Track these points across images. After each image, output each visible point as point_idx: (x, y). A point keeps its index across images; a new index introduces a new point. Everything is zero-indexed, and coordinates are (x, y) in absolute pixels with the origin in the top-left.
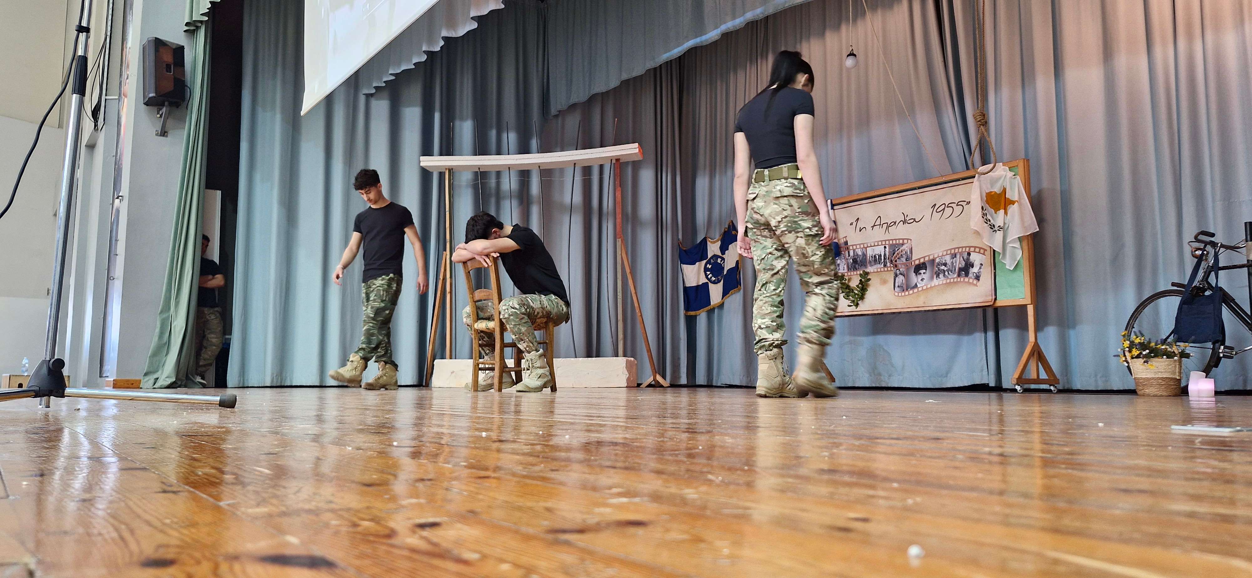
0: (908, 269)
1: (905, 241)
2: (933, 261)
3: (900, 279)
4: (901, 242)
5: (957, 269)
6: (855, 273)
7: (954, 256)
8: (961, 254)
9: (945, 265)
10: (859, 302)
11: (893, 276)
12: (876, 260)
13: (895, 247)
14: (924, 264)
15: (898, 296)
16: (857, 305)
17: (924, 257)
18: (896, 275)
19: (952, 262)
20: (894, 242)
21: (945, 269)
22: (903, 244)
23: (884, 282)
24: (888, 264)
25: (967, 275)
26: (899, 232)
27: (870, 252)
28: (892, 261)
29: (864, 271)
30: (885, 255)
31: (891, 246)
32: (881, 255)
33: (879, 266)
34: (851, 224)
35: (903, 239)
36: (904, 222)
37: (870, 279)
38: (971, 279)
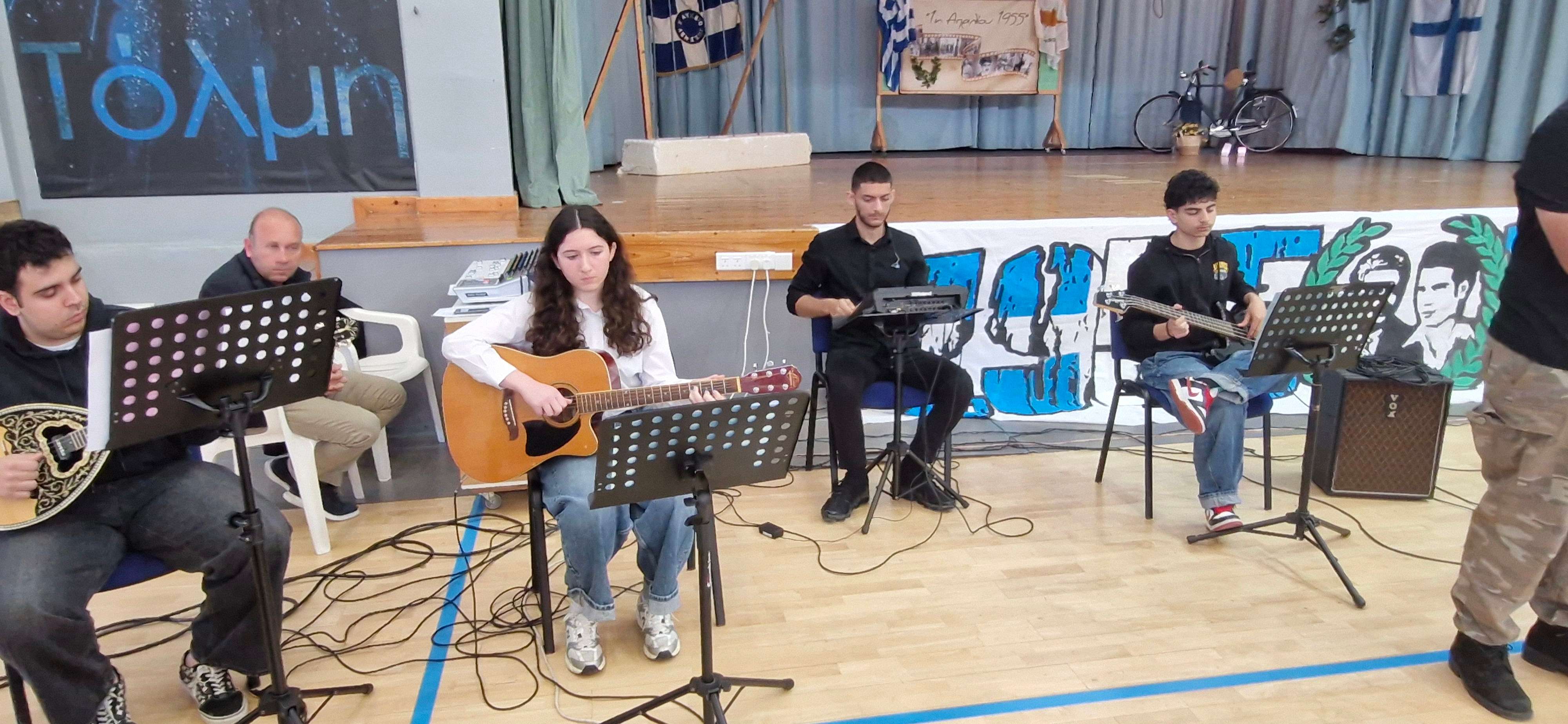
0: (975, 59)
1: (976, 38)
2: (996, 57)
3: (968, 68)
4: (972, 37)
5: (1014, 65)
6: (927, 58)
7: (1013, 55)
8: (1019, 53)
9: (1005, 60)
10: (931, 84)
11: (961, 63)
12: (948, 49)
13: (966, 41)
14: (989, 58)
15: (965, 81)
16: (928, 86)
17: (990, 53)
18: (964, 64)
19: (1011, 60)
20: (967, 37)
21: (1006, 63)
22: (974, 40)
23: (954, 68)
24: (959, 54)
25: (1019, 70)
26: (971, 30)
27: (943, 42)
28: (962, 53)
29: (936, 58)
30: (957, 47)
31: (963, 39)
32: (952, 47)
33: (950, 54)
34: (928, 15)
35: (974, 36)
36: (977, 21)
37: (940, 65)
38: (1022, 73)
